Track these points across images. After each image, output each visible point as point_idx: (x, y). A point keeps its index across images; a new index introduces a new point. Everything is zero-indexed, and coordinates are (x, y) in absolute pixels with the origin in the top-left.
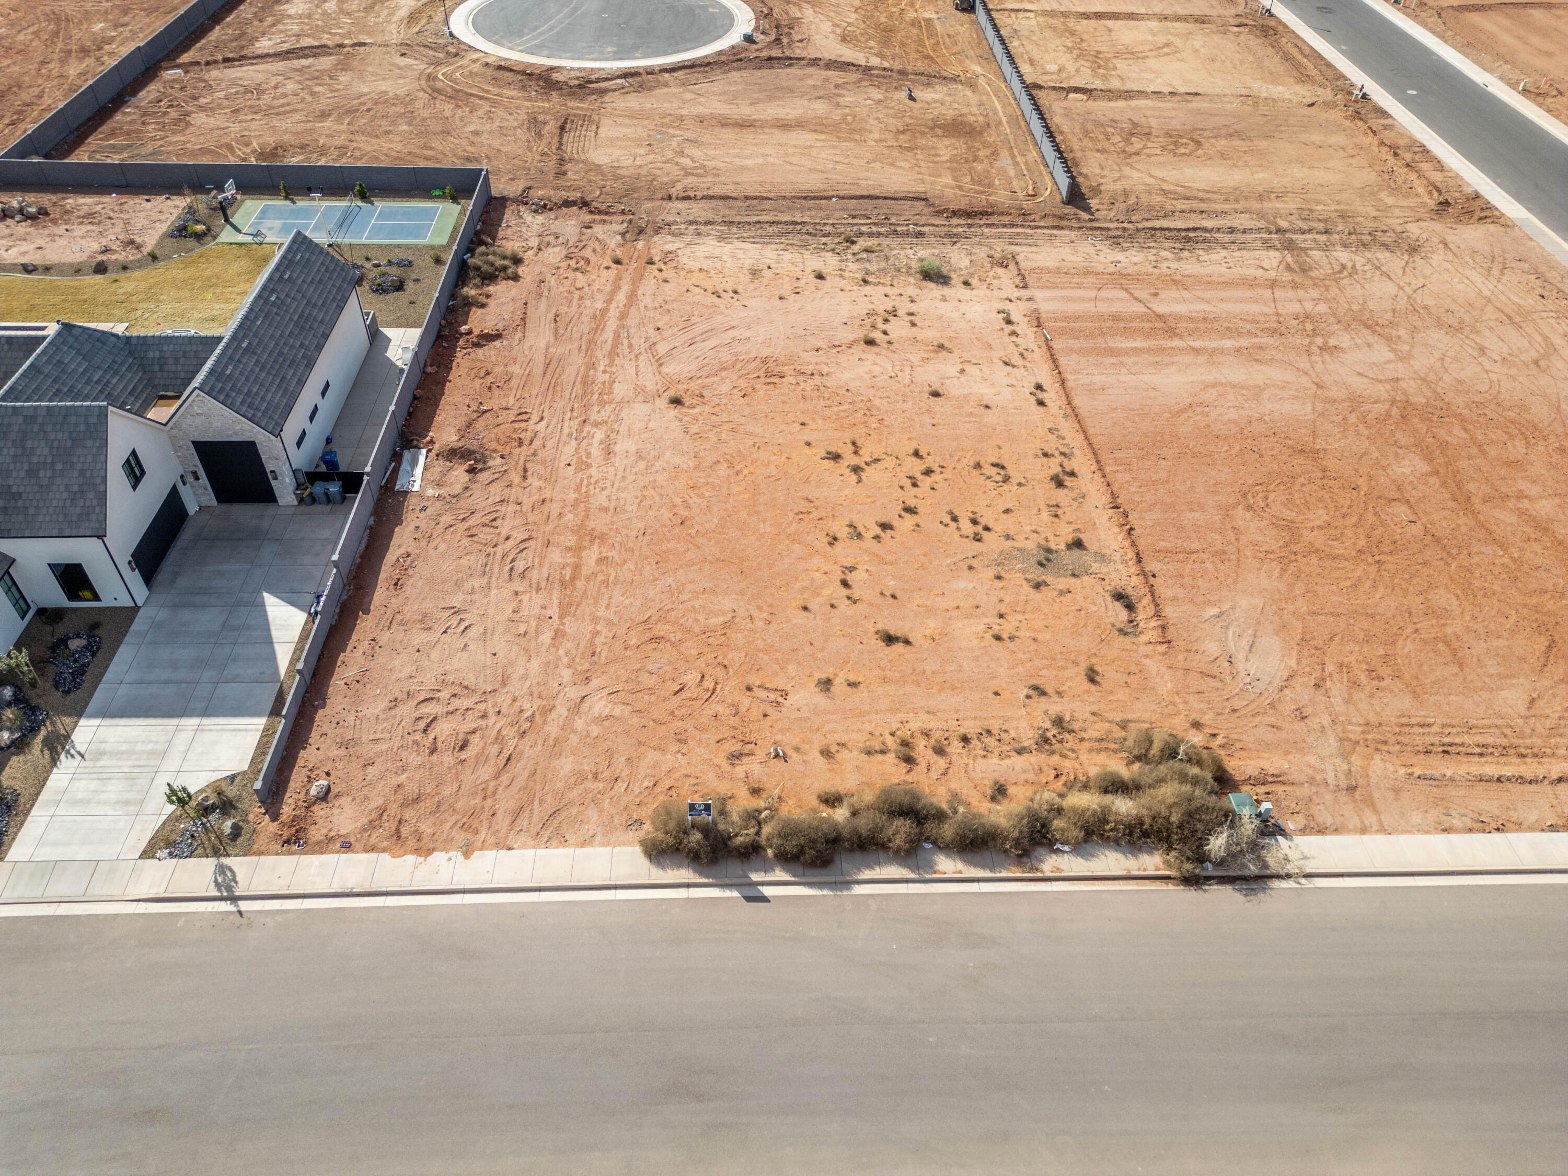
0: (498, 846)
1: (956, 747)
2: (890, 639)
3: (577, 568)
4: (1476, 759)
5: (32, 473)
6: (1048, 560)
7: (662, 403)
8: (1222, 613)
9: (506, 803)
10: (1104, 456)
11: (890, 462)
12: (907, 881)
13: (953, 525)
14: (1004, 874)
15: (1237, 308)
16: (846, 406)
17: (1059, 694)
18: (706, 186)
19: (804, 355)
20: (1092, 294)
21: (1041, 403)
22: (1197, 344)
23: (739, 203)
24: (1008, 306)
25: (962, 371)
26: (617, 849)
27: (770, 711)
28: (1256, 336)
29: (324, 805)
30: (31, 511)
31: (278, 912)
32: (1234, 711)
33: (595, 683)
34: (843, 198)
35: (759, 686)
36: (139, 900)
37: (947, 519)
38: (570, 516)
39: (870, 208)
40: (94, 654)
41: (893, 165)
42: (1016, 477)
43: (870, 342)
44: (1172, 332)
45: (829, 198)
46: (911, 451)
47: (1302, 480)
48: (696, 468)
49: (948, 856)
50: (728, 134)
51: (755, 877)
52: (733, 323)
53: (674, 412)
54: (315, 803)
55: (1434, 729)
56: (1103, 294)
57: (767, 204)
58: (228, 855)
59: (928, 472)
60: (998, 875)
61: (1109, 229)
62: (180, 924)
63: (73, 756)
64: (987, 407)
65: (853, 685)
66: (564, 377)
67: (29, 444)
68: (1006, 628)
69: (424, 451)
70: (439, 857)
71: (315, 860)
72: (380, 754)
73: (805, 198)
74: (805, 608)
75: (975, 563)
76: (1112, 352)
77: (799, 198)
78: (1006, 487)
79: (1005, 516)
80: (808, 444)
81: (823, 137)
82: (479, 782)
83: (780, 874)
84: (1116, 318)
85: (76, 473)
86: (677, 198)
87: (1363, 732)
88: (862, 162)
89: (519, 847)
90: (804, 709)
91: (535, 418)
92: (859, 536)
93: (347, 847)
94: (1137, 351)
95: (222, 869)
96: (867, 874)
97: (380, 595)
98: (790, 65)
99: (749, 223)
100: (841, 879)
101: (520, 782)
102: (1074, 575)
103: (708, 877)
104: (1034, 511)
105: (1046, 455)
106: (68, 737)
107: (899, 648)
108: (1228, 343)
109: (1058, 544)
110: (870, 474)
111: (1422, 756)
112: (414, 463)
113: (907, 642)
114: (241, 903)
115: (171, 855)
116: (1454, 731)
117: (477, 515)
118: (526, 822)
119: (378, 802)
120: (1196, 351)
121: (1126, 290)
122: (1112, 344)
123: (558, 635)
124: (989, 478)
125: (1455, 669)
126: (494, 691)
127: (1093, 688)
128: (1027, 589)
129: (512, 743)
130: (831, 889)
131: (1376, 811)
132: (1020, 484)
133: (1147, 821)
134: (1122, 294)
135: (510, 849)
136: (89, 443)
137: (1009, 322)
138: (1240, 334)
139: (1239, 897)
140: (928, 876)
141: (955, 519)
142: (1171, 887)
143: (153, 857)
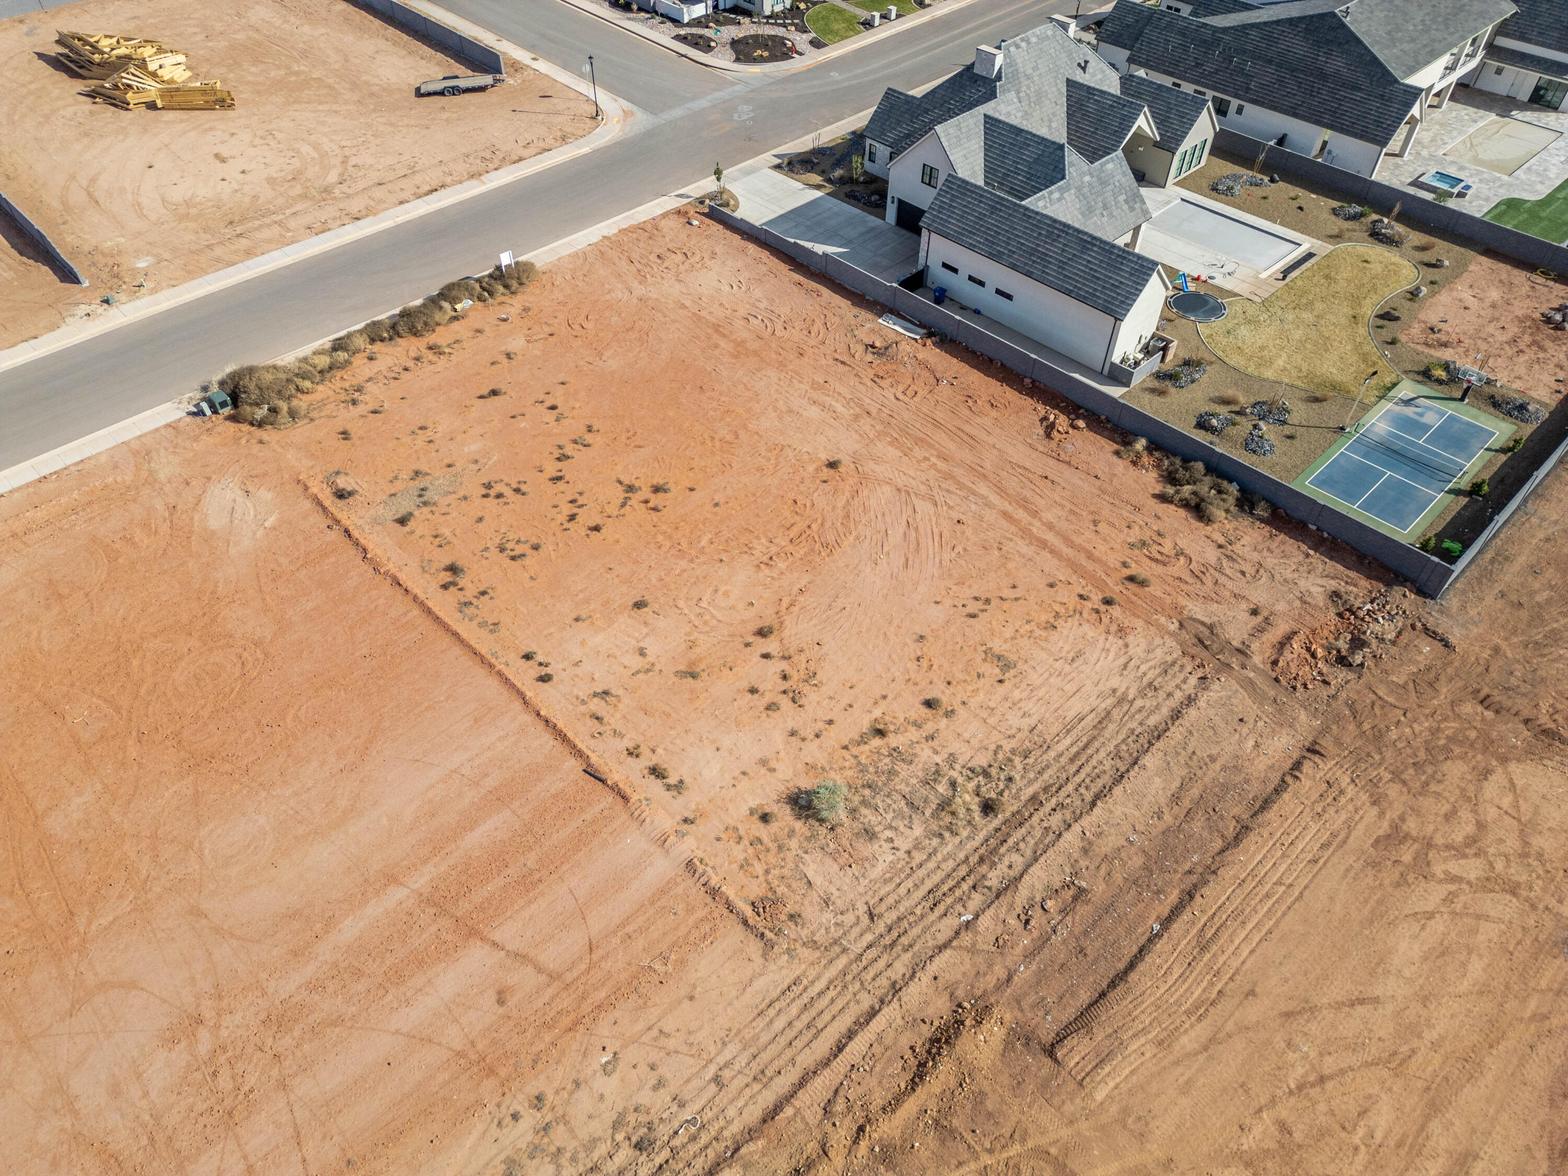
1: (411, 364)
2: (494, 393)
3: (724, 336)
6: (420, 496)
8: (263, 523)
10: (426, 625)
11: (613, 509)
13: (515, 486)
16: (704, 543)
17: (362, 416)
20: (595, 924)
21: (527, 657)
22: (394, 896)
24: (681, 806)
25: (642, 653)
26: (543, 263)
27: (529, 332)
28: (309, 988)
29: (684, 222)
32: (237, 460)
33: (635, 301)
35: (547, 339)
37: (523, 488)
42: (494, 553)
44: (436, 903)
47: (205, 713)
48: (745, 427)
53: (824, 456)
54: (688, 220)
56: (579, 938)
59: (572, 518)
68: (422, 436)
70: (614, 232)
74: (564, 384)
75: (476, 467)
76: (498, 798)
78: (497, 541)
79: (480, 514)
80: (692, 490)
84: (528, 885)
89: (586, 247)
91: (901, 396)
92: (575, 442)
94: (469, 822)
102: (394, 495)
104: (458, 532)
105: (483, 593)
107: (485, 392)
108: (349, 929)
109: (421, 514)
110: (619, 493)
112: (909, 329)
113: (481, 397)
118: (594, 253)
121: (551, 977)
122: (507, 815)
123: (683, 306)
124: (518, 542)
128: (424, 468)
132: (487, 549)
137: (656, 772)
138: (337, 973)
141: (517, 491)
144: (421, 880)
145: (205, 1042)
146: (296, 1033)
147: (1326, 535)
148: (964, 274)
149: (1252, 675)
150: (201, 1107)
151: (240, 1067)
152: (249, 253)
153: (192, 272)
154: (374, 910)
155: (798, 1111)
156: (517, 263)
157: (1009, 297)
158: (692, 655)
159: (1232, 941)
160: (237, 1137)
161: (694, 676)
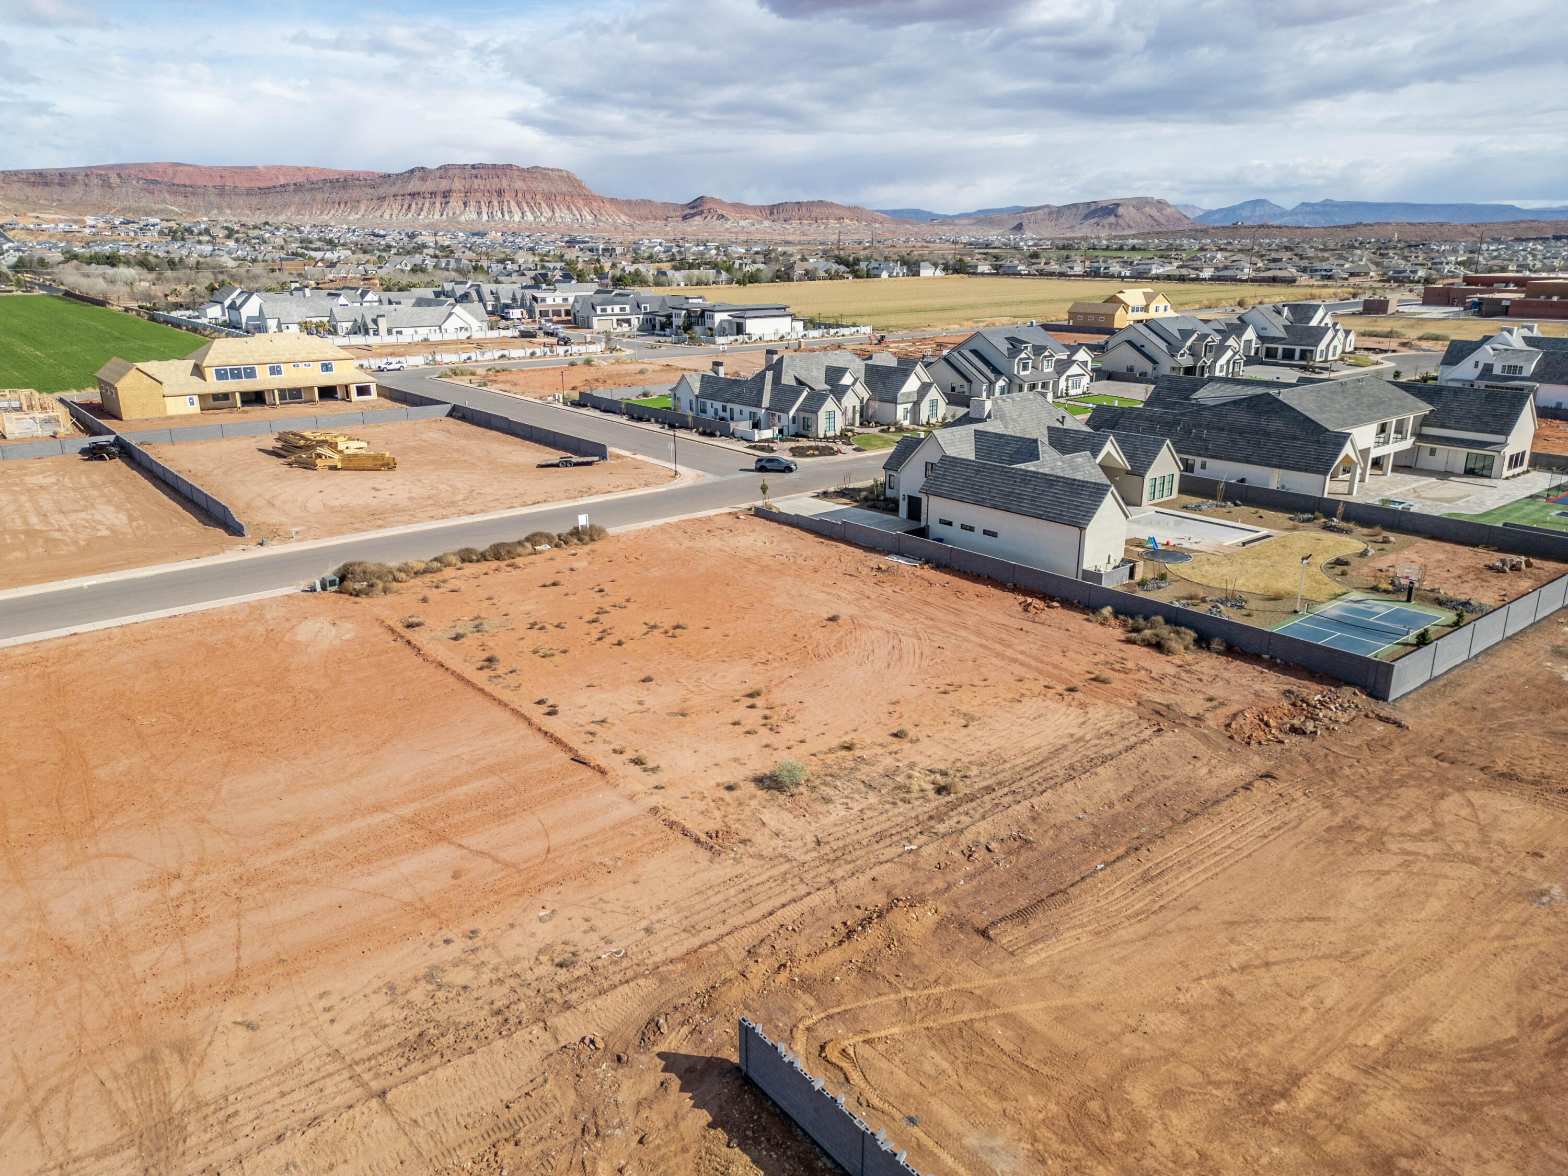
1: (490, 572)
2: (555, 584)
3: (753, 563)
6: (475, 628)
11: (636, 636)
13: (556, 624)
16: (710, 653)
17: (441, 593)
20: (556, 839)
21: (540, 702)
22: (379, 817)
24: (653, 780)
25: (641, 703)
28: (284, 863)
33: (683, 548)
37: (564, 625)
42: (528, 654)
43: (753, 696)
44: (415, 822)
48: (760, 601)
53: (826, 615)
56: (539, 846)
59: (601, 639)
68: (488, 602)
75: (527, 616)
76: (490, 771)
78: (533, 649)
79: (522, 636)
80: (706, 628)
84: (501, 816)
92: (614, 606)
94: (457, 782)
102: (454, 627)
104: (500, 644)
105: (512, 672)
107: (547, 584)
108: (332, 833)
109: (473, 635)
110: (643, 629)
113: (543, 586)
120: (380, 808)
121: (506, 865)
122: (495, 779)
123: (722, 551)
124: (550, 649)
132: (522, 652)
134: (509, 855)
137: (638, 762)
138: (312, 856)
141: (558, 626)
144: (407, 811)
145: (177, 887)
146: (261, 887)
147: (1278, 661)
148: (957, 525)
149: (1206, 731)
150: (157, 922)
151: (202, 904)
152: (380, 527)
153: (331, 534)
154: (359, 823)
155: (721, 950)
156: (591, 526)
157: (994, 535)
158: (685, 705)
159: (1177, 878)
160: (182, 942)
161: (683, 715)
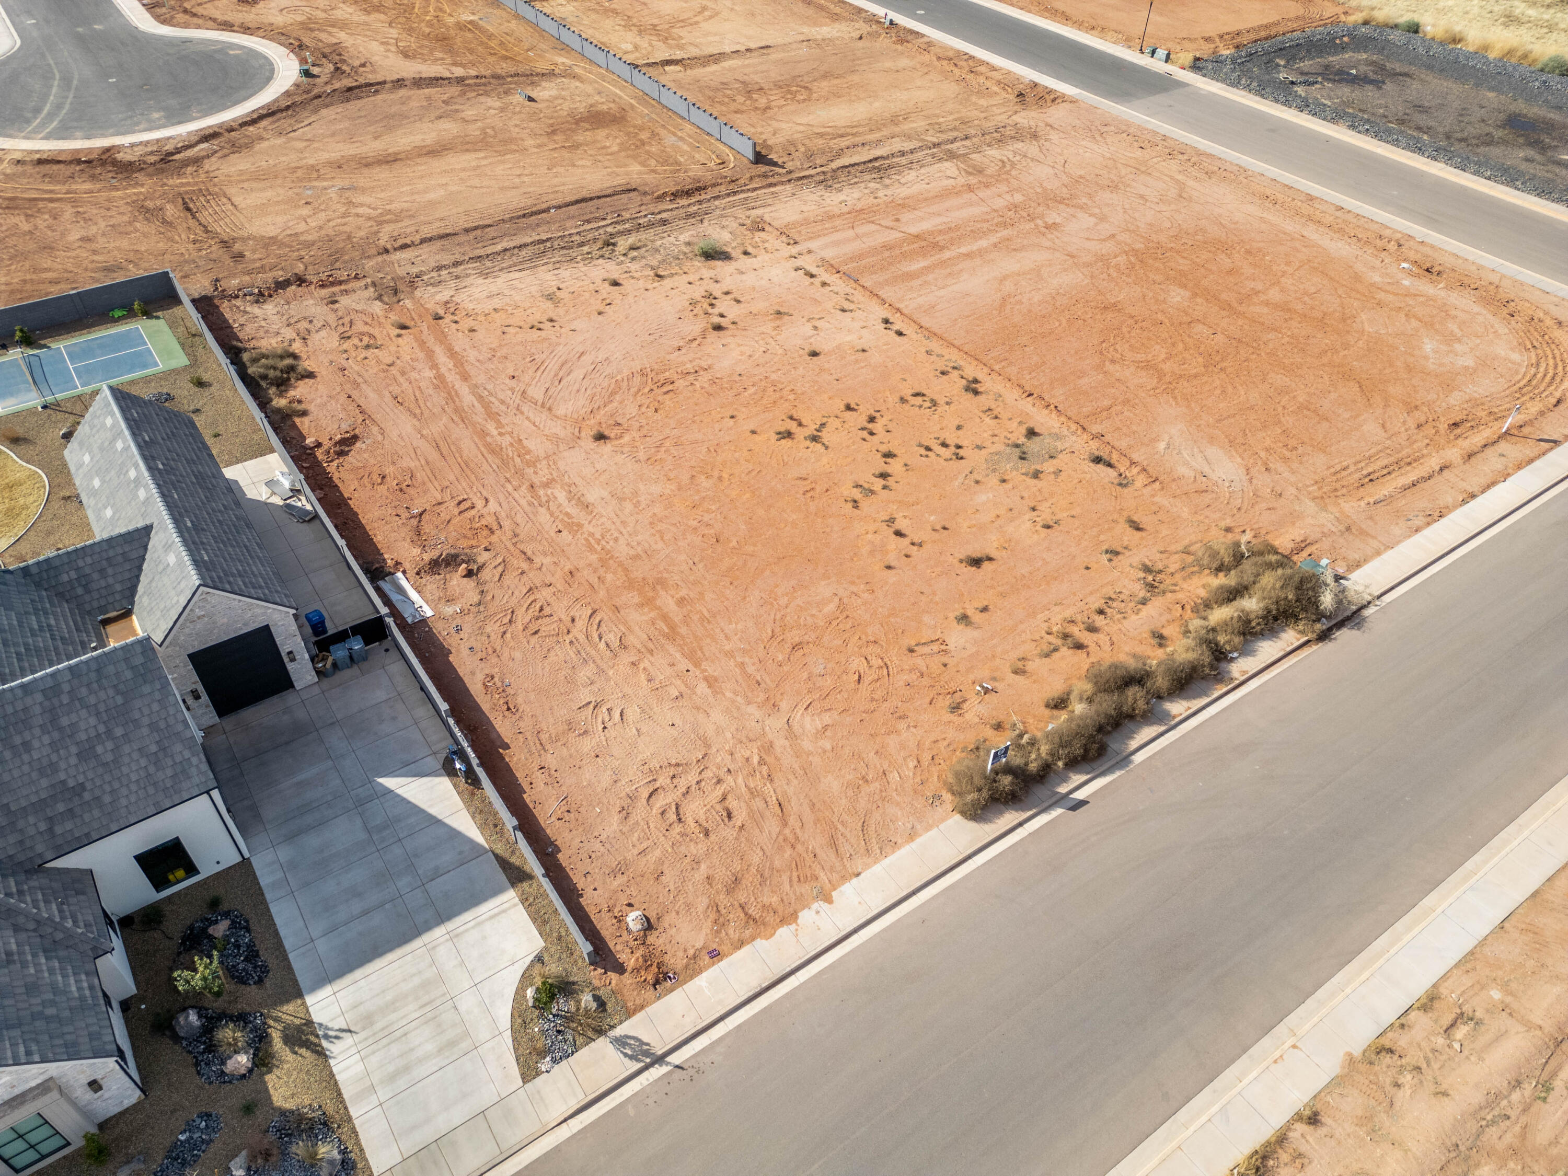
0: (844, 879)
2: (976, 562)
3: (665, 618)
4: (1388, 477)
5: (86, 754)
6: (1024, 453)
7: (588, 443)
8: (1168, 444)
9: (815, 841)
10: (984, 358)
11: (833, 423)
12: (1162, 734)
13: (929, 453)
14: (1216, 694)
15: (965, 213)
16: (752, 390)
17: (1127, 548)
18: (413, 229)
19: (672, 357)
20: (850, 233)
21: (900, 334)
22: (963, 250)
23: (462, 238)
24: (799, 262)
25: (816, 328)
26: (942, 826)
27: (945, 659)
28: (996, 231)
29: (655, 933)
30: (107, 799)
31: (712, 1046)
32: (1239, 509)
33: (784, 705)
34: (560, 207)
35: (917, 645)
36: (565, 1120)
37: (923, 452)
38: (609, 577)
39: (593, 209)
40: (248, 930)
41: (574, 165)
42: (941, 401)
43: (718, 328)
44: (937, 247)
45: (546, 210)
46: (842, 407)
47: (1125, 329)
48: (680, 488)
49: (1171, 702)
50: (382, 174)
51: (1063, 789)
52: (580, 349)
53: (606, 448)
54: (645, 936)
55: (1352, 468)
56: (859, 230)
57: (491, 232)
58: (612, 1027)
59: (872, 419)
60: (1214, 696)
61: (811, 176)
62: (632, 1112)
63: (337, 1037)
64: (864, 351)
65: (985, 609)
66: (465, 453)
67: (65, 721)
68: (1045, 515)
69: (399, 575)
70: (806, 916)
71: (701, 981)
72: (660, 861)
73: (524, 216)
74: (889, 567)
75: (976, 476)
76: (911, 276)
77: (519, 217)
78: (939, 410)
79: (960, 432)
80: (753, 432)
81: (481, 155)
82: (774, 836)
83: (1077, 778)
84: (887, 247)
85: (145, 731)
86: (395, 249)
87: (1319, 489)
88: (544, 170)
89: (864, 870)
90: (968, 646)
91: (479, 504)
92: (872, 492)
93: (715, 955)
94: (928, 269)
95: (620, 1042)
96: (1134, 744)
97: (503, 726)
98: (376, 91)
99: (498, 253)
100: (1119, 758)
101: (808, 817)
102: (1051, 457)
103: (1030, 809)
104: (978, 420)
105: (943, 373)
106: (309, 1023)
107: (986, 565)
108: (984, 243)
109: (1019, 438)
110: (825, 435)
111: (1362, 489)
112: (401, 591)
113: (990, 559)
114: (668, 1059)
115: (555, 1061)
116: (1363, 464)
117: (520, 612)
118: (847, 847)
119: (702, 903)
120: (969, 256)
121: (873, 222)
122: (904, 269)
123: (711, 682)
124: (920, 406)
125: (1325, 424)
126: (705, 755)
127: (1143, 534)
128: (1031, 482)
129: (768, 789)
130: (1120, 769)
131: (1374, 537)
132: (947, 403)
133: (1274, 607)
134: (873, 227)
135: (858, 875)
136: (146, 689)
137: (811, 276)
138: (985, 233)
139: (1355, 633)
140: (1173, 723)
141: (928, 449)
142: (1315, 647)
143: (538, 1073)
